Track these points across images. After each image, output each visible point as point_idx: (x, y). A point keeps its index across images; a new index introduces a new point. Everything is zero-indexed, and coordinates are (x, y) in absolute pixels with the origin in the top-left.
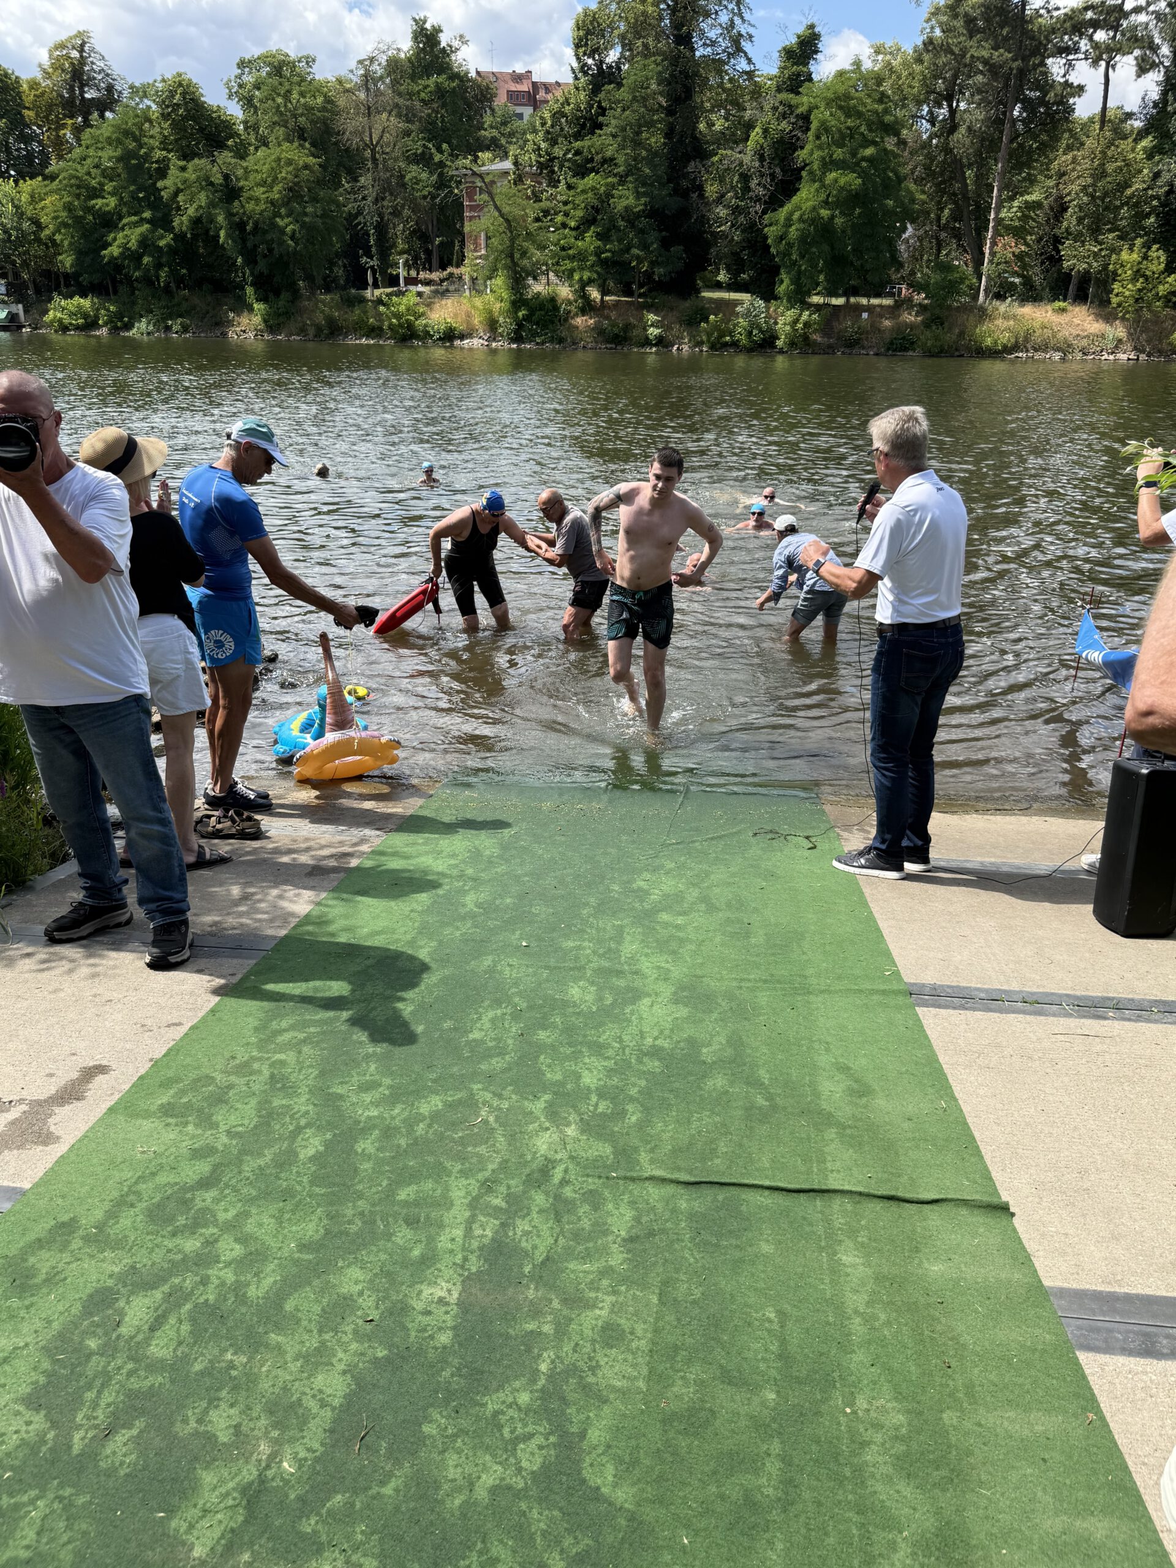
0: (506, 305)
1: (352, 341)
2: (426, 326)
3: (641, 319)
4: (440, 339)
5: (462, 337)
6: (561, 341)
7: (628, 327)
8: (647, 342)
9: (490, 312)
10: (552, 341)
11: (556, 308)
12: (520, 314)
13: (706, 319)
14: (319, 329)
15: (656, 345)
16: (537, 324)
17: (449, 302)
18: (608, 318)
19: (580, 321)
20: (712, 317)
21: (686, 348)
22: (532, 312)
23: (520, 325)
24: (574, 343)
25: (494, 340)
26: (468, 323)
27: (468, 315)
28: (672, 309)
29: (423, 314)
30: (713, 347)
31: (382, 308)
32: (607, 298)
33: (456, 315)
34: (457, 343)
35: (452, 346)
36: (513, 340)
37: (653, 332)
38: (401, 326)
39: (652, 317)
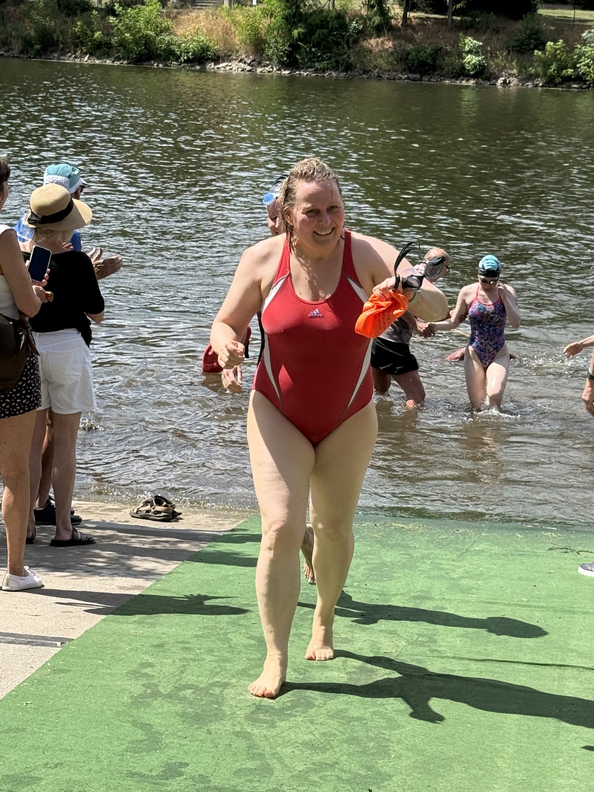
0: (276, 21)
1: (69, 60)
2: (169, 44)
3: (457, 41)
4: (188, 61)
5: (217, 60)
6: (349, 68)
7: (438, 52)
8: (462, 73)
9: (255, 30)
10: (335, 68)
11: (344, 27)
12: (295, 33)
13: (542, 46)
14: (28, 44)
15: (474, 77)
16: (317, 45)
17: (202, 13)
18: (411, 40)
19: (373, 42)
20: (550, 44)
21: (514, 81)
22: (311, 30)
23: (294, 47)
24: (365, 72)
25: (259, 63)
26: (226, 41)
27: (226, 32)
28: (497, 31)
29: (166, 29)
30: (550, 82)
31: (112, 19)
32: (411, 15)
33: (210, 32)
34: (211, 66)
35: (203, 70)
36: (284, 65)
37: (471, 60)
38: (136, 42)
39: (470, 42)
